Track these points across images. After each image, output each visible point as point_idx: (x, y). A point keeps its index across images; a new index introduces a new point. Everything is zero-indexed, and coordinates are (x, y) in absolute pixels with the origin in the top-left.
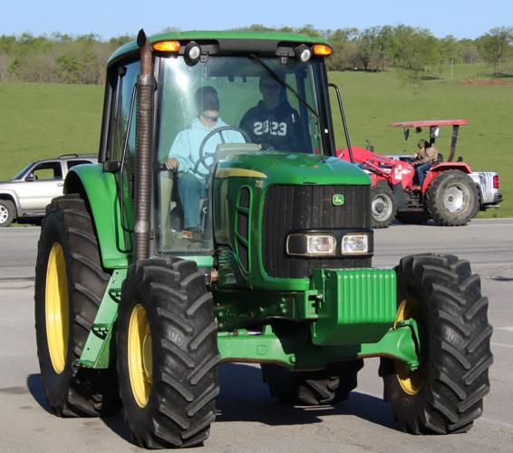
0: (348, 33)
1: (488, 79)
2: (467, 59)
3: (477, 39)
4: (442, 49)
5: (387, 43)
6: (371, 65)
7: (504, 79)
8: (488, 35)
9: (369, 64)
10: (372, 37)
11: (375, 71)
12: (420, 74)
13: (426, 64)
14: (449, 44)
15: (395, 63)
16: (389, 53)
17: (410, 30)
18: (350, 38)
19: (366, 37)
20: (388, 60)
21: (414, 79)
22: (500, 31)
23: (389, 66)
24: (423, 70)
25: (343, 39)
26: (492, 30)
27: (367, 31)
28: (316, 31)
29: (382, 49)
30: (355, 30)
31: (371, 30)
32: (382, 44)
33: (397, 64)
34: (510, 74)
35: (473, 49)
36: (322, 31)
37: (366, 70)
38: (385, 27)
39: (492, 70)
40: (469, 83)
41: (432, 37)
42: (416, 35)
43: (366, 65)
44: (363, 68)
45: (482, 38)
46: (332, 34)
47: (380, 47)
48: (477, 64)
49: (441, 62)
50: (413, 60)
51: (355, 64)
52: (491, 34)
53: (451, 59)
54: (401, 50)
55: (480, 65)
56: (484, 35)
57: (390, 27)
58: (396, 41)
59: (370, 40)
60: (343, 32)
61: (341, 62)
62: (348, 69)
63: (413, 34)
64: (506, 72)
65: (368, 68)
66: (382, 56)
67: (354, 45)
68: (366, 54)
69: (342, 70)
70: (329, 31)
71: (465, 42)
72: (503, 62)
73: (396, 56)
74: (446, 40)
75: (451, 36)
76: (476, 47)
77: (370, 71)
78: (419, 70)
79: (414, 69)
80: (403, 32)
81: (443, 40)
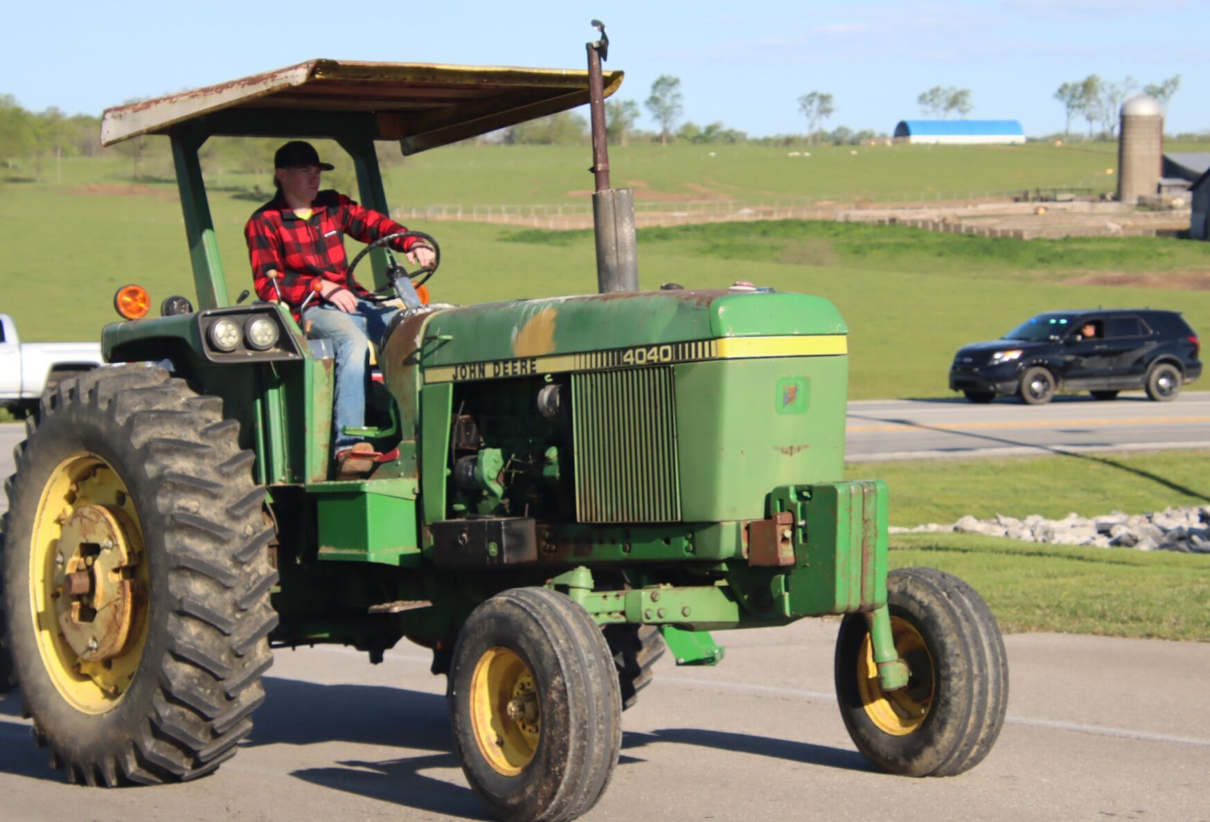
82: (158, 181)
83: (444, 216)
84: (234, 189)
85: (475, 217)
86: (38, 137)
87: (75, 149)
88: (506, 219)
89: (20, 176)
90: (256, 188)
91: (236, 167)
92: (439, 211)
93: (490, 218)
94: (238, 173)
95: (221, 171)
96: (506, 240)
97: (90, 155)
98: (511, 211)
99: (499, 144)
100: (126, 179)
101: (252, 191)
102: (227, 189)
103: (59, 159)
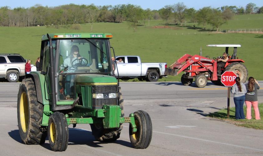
0: (108, 7)
1: (163, 26)
2: (155, 18)
3: (159, 10)
4: (145, 14)
5: (123, 12)
6: (117, 20)
7: (169, 26)
8: (163, 9)
9: (116, 19)
10: (117, 9)
11: (118, 22)
12: (136, 24)
13: (139, 20)
14: (148, 12)
15: (126, 19)
16: (124, 15)
17: (133, 6)
18: (109, 9)
19: (115, 9)
20: (123, 18)
21: (134, 26)
22: (168, 7)
23: (124, 21)
24: (137, 22)
25: (106, 9)
26: (166, 6)
27: (116, 6)
28: (95, 6)
29: (121, 14)
30: (111, 6)
31: (117, 6)
32: (121, 12)
33: (127, 19)
34: (172, 24)
35: (158, 14)
36: (98, 6)
37: (115, 22)
38: (123, 5)
39: (165, 22)
40: (156, 27)
41: (141, 9)
42: (135, 8)
43: (115, 20)
44: (114, 21)
45: (161, 9)
46: (102, 7)
47: (121, 13)
48: (159, 20)
49: (145, 19)
50: (134, 18)
51: (110, 19)
52: (165, 8)
53: (148, 18)
54: (129, 14)
55: (160, 20)
56: (162, 8)
57: (125, 5)
58: (127, 11)
59: (117, 10)
60: (106, 7)
61: (105, 19)
62: (108, 21)
63: (134, 8)
64: (170, 23)
65: (115, 21)
66: (121, 17)
67: (110, 12)
68: (115, 16)
69: (105, 22)
70: (100, 6)
71: (155, 11)
72: (170, 19)
73: (127, 16)
74: (147, 10)
75: (149, 9)
76: (159, 13)
77: (116, 22)
78: (136, 22)
79: (134, 22)
80: (130, 7)
81: (146, 10)
82: (171, 25)
83: (241, 32)
84: (188, 26)
85: (249, 32)
86: (145, 15)
87: (153, 18)
88: (257, 32)
89: (140, 24)
90: (194, 26)
91: (189, 21)
92: (240, 31)
93: (253, 32)
94: (189, 22)
95: (186, 22)
96: (257, 38)
97: (156, 19)
98: (259, 30)
99: (256, 13)
100: (163, 25)
101: (193, 27)
102: (186, 26)
103: (149, 20)
